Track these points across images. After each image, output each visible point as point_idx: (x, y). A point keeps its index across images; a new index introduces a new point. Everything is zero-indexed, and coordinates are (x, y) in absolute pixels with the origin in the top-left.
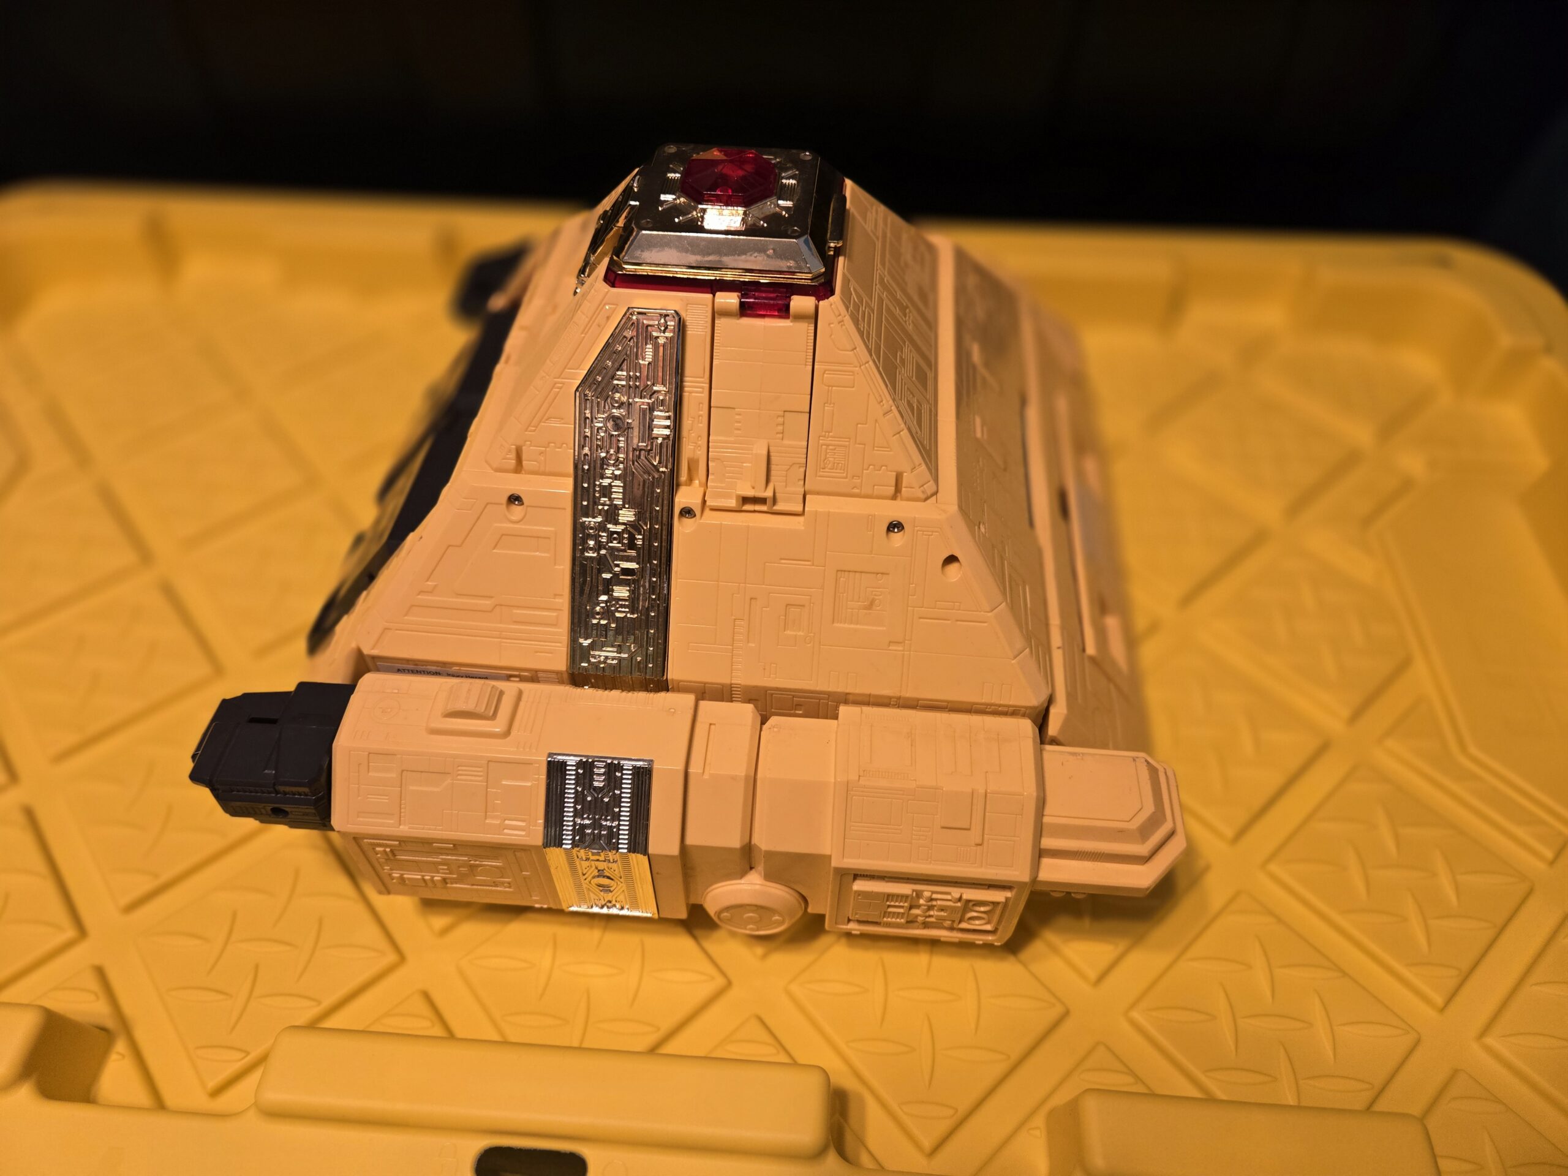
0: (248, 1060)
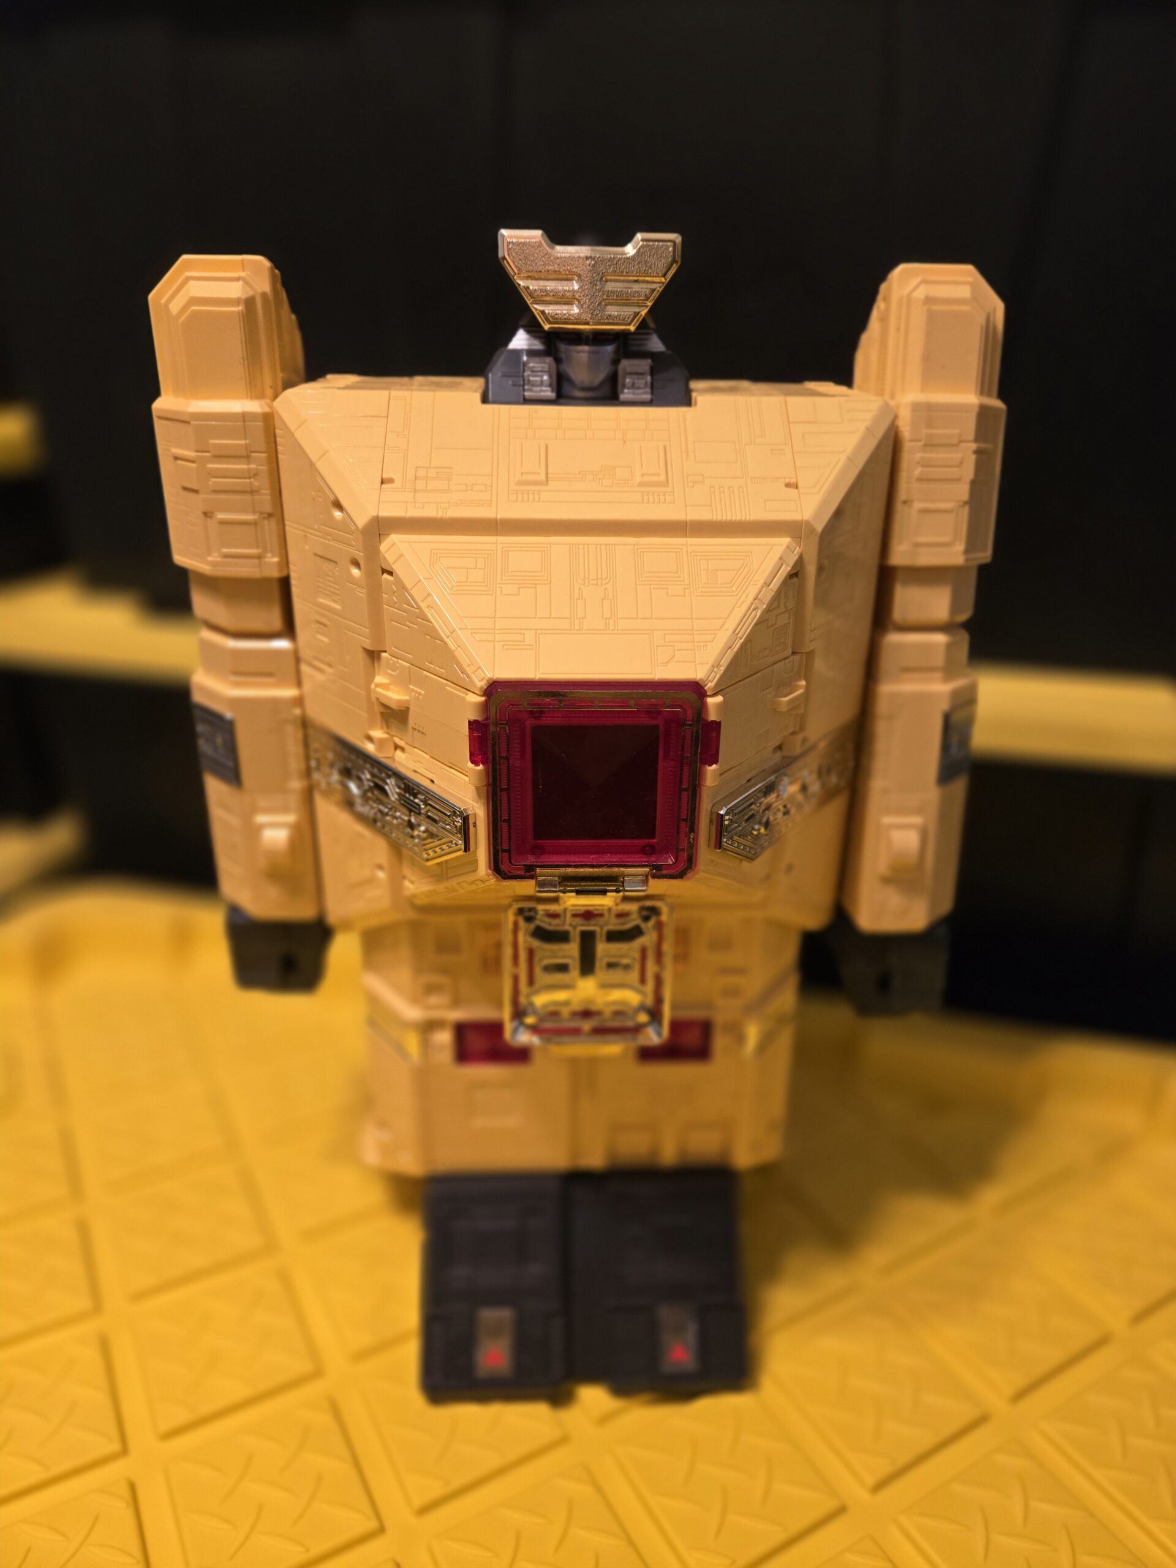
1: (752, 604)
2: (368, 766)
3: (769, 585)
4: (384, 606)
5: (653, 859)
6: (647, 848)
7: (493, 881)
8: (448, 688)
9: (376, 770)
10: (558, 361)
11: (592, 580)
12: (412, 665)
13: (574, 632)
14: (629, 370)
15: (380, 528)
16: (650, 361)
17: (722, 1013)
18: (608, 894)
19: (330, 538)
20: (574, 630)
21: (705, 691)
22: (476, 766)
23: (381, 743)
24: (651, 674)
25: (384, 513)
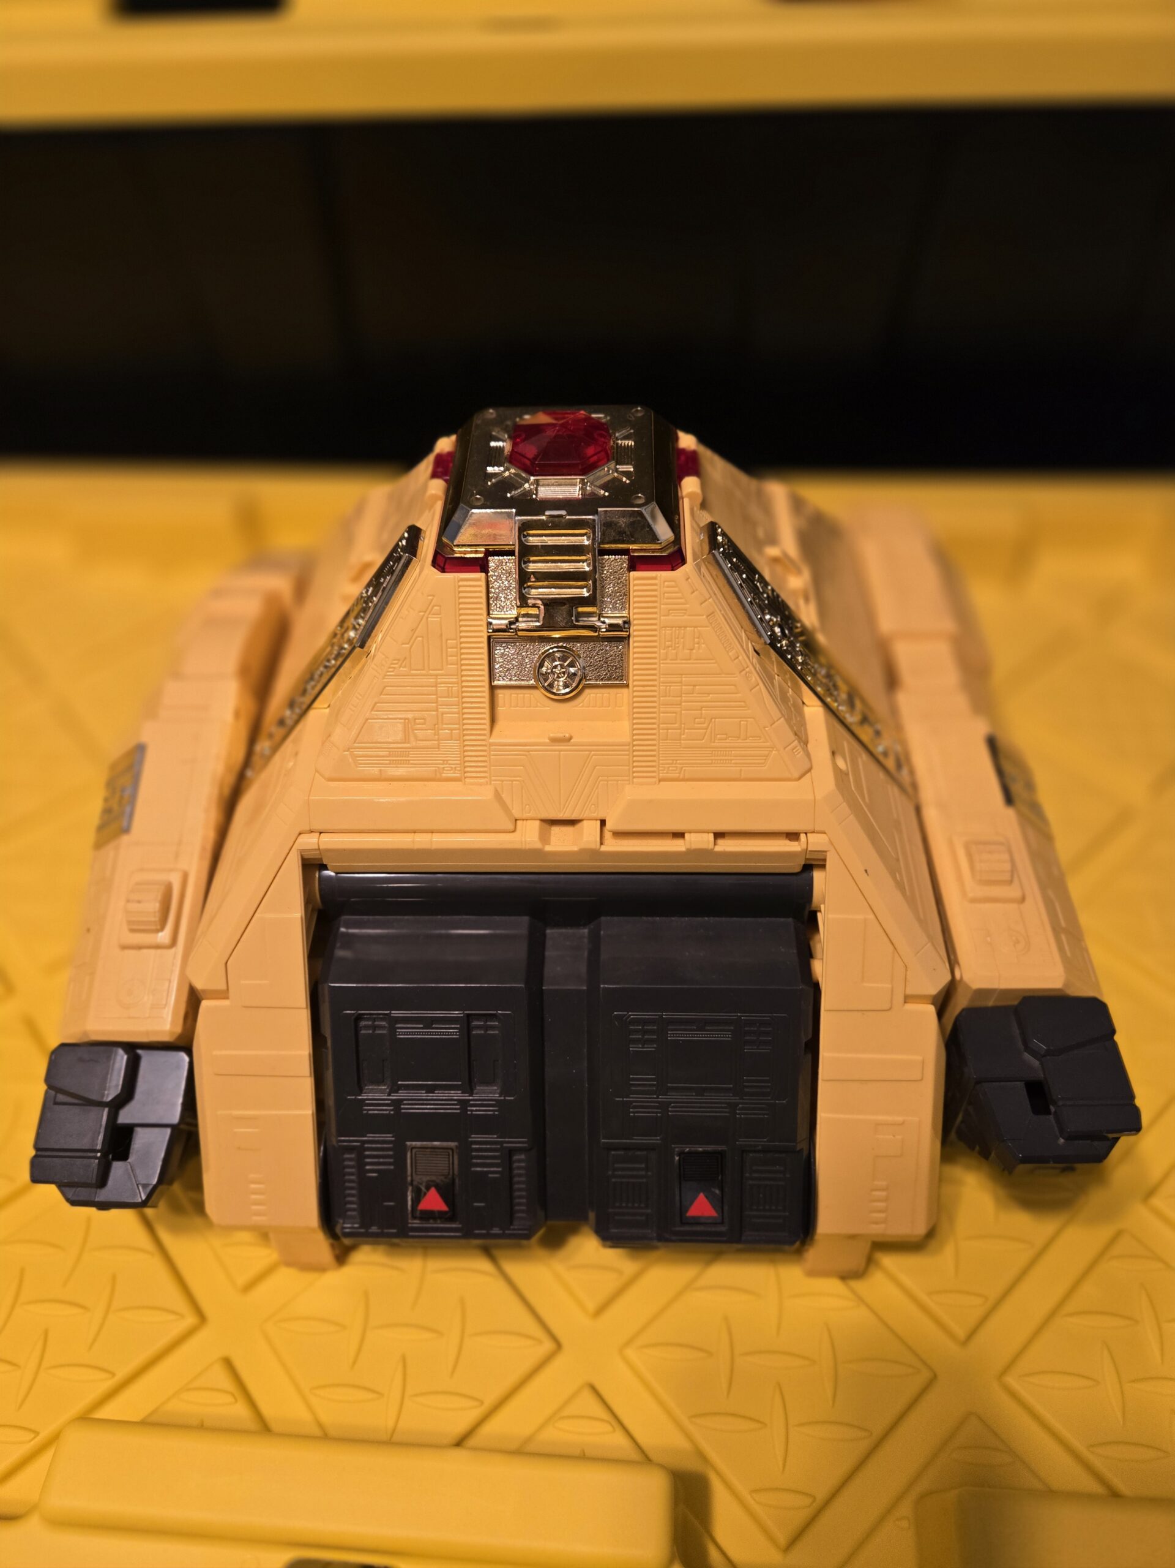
0: (39, 1439)
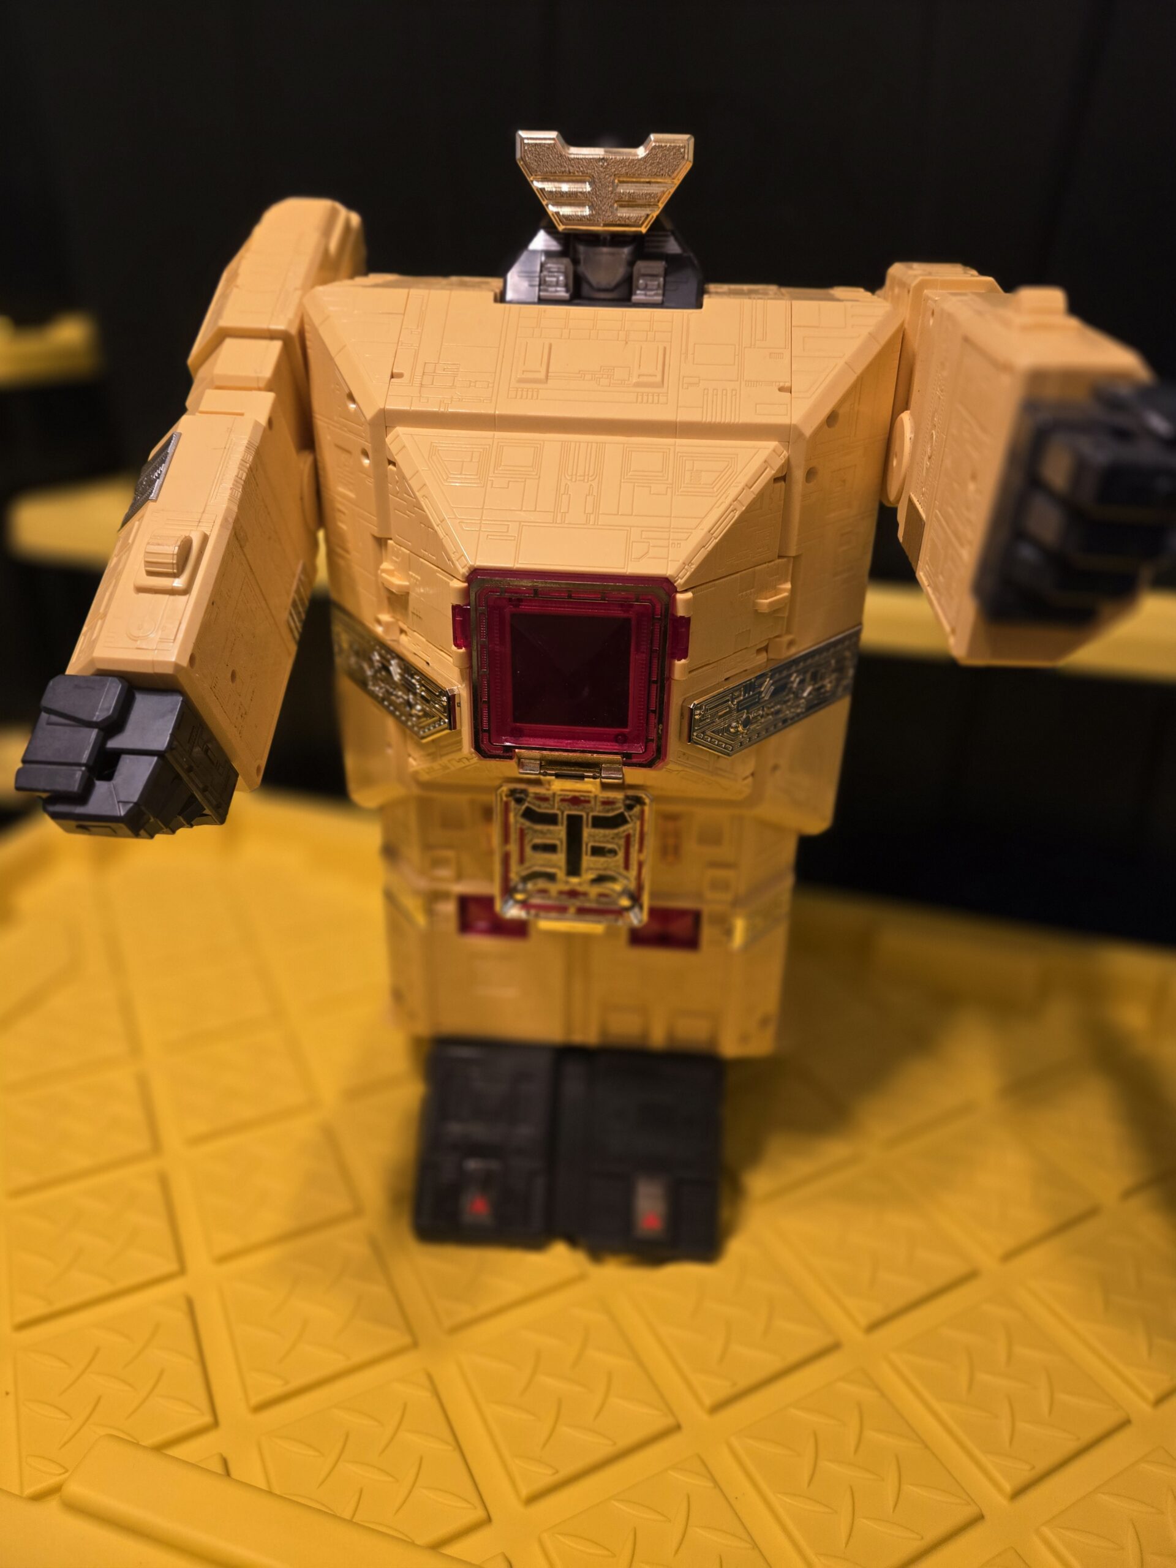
1: (731, 505)
2: (378, 647)
3: (750, 488)
4: (390, 495)
5: (626, 748)
6: (620, 737)
7: (475, 759)
8: (438, 574)
9: (383, 652)
10: (576, 262)
11: (580, 476)
12: (411, 552)
13: (557, 525)
14: (643, 271)
15: (387, 420)
16: (664, 263)
17: (711, 904)
18: (586, 779)
19: (346, 429)
20: (556, 523)
21: (675, 588)
22: (459, 649)
23: (387, 626)
24: (624, 568)
25: (391, 406)
